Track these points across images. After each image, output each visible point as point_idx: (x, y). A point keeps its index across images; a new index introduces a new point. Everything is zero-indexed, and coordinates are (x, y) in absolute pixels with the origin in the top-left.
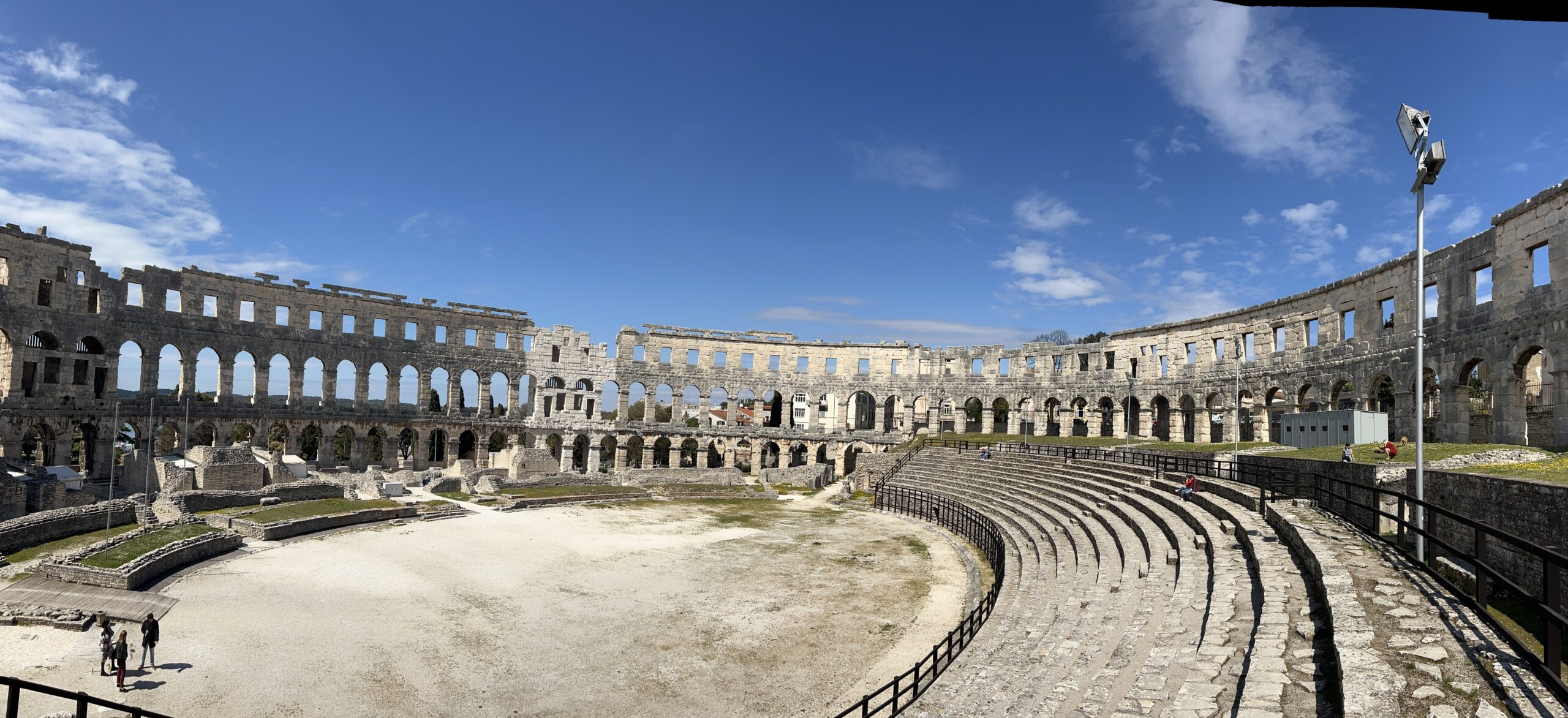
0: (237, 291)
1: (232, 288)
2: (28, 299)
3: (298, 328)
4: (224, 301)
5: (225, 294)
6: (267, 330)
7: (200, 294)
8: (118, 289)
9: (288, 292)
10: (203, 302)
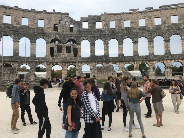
0: (122, 17)
1: (120, 17)
2: (50, 30)
3: (149, 26)
4: (117, 22)
5: (117, 19)
6: (136, 29)
7: (108, 22)
8: (79, 24)
9: (143, 13)
10: (109, 24)
